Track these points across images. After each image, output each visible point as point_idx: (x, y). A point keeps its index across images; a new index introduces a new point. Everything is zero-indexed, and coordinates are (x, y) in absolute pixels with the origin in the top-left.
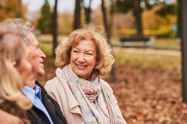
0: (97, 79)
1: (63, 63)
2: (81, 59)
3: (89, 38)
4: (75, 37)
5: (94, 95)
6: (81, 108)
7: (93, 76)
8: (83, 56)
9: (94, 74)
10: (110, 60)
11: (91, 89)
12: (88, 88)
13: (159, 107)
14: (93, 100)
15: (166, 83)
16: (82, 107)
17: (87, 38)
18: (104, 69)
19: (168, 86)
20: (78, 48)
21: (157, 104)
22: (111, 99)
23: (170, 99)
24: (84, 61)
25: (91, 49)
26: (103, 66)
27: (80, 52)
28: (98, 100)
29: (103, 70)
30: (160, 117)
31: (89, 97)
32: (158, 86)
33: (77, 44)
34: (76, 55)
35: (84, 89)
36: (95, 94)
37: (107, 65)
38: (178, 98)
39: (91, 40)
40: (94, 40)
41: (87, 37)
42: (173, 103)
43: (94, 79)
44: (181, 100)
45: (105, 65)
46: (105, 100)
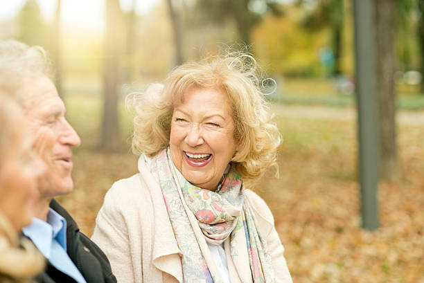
0: (237, 188)
1: (152, 149)
2: (193, 138)
3: (212, 83)
4: (177, 82)
5: (225, 229)
6: (185, 259)
7: (227, 181)
8: (199, 129)
9: (231, 176)
10: (272, 137)
11: (216, 211)
12: (209, 208)
13: (308, 242)
14: (222, 241)
15: (316, 185)
16: (187, 258)
17: (206, 85)
18: (254, 162)
19: (323, 191)
20: (185, 110)
21: (303, 234)
22: (266, 246)
23: (331, 222)
24: (201, 141)
25: (217, 113)
26: (253, 154)
27: (192, 121)
28: (233, 243)
29: (252, 165)
30: (313, 265)
31: (210, 232)
32: (301, 192)
33: (183, 101)
34: (182, 129)
35: (199, 210)
36: (227, 226)
37: (262, 152)
38: (347, 219)
39: (217, 90)
40: (224, 89)
41: (206, 82)
42: (339, 230)
43: (230, 188)
44: (356, 221)
45: (259, 151)
46: (250, 247)
